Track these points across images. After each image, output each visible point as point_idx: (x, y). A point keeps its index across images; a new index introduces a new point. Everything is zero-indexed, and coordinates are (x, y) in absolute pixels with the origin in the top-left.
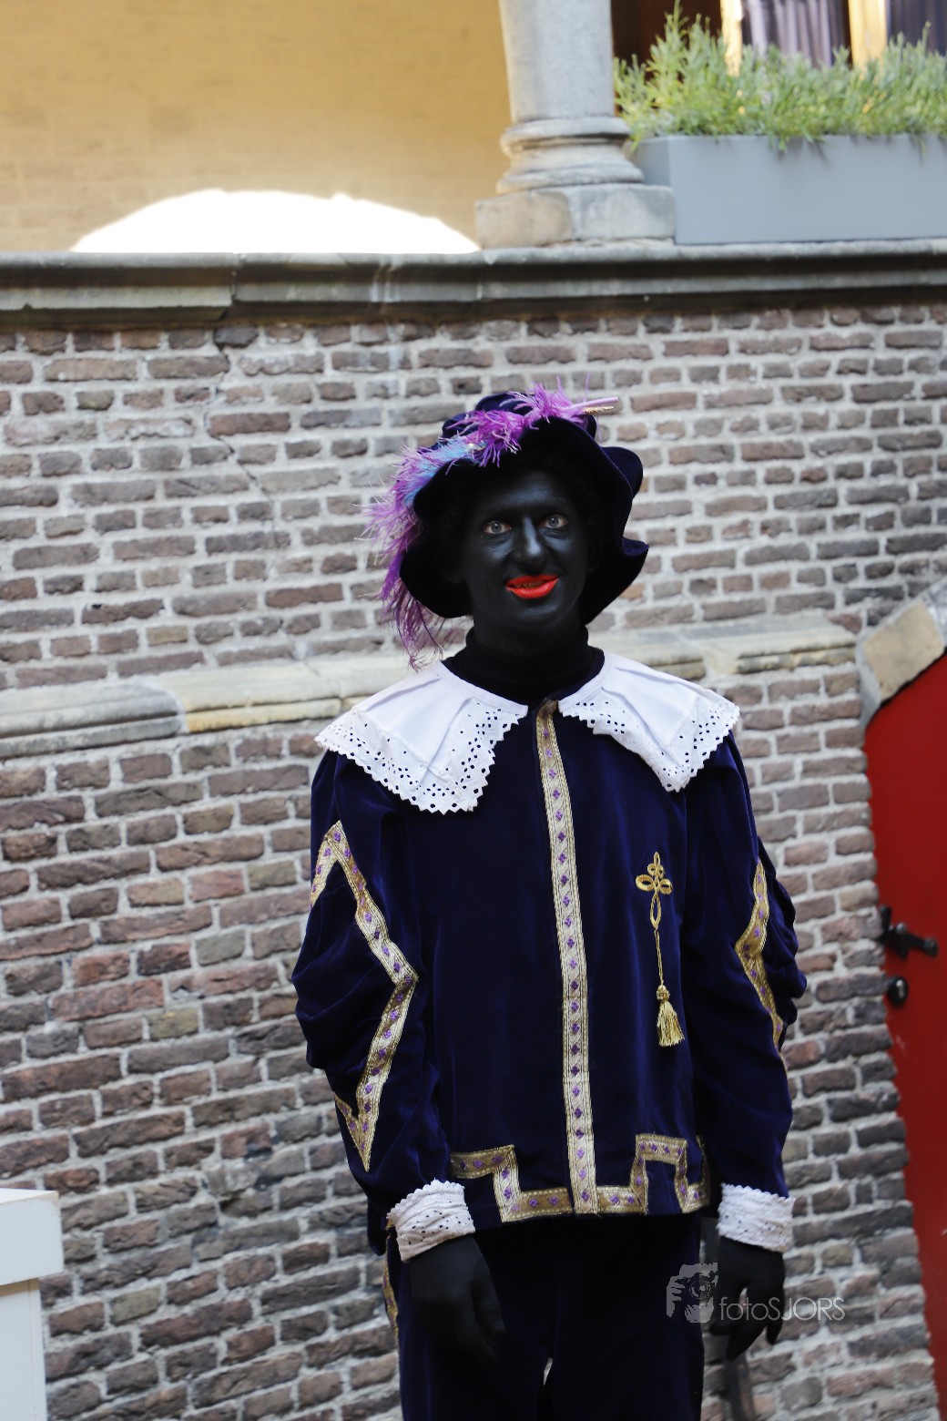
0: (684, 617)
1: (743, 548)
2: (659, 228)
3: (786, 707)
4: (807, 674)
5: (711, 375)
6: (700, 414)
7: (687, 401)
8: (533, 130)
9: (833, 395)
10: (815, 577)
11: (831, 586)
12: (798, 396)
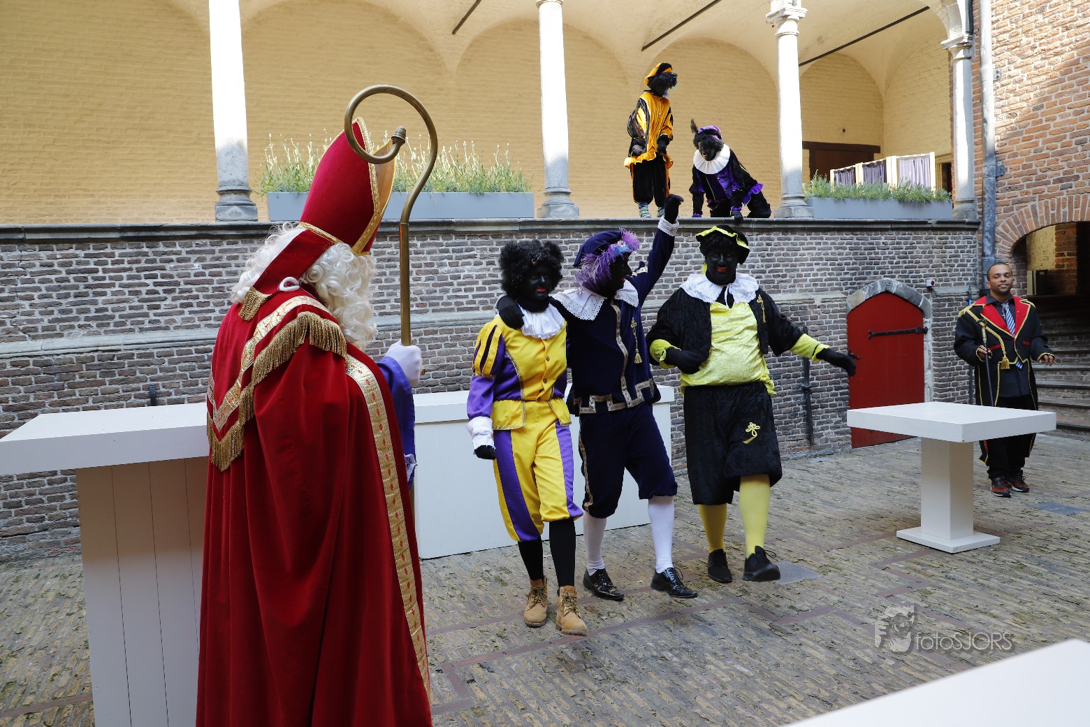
0: (811, 291)
1: (824, 278)
2: (810, 215)
3: (831, 309)
4: (836, 303)
5: (820, 244)
6: (817, 251)
7: (814, 249)
8: (786, 196)
9: (845, 249)
10: (840, 284)
11: (842, 286)
12: (838, 249)
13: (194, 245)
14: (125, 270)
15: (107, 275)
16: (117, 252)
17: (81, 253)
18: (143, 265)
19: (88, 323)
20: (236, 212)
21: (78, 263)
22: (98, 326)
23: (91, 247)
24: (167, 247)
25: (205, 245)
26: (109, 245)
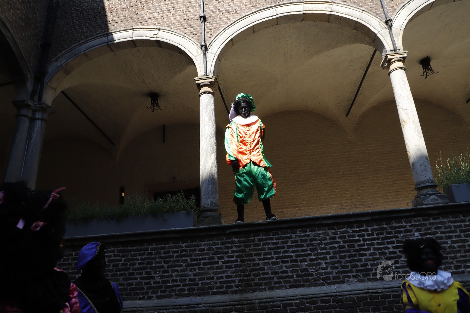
13: (413, 221)
14: (375, 239)
15: (365, 243)
16: (370, 228)
17: (350, 230)
18: (385, 235)
19: (358, 274)
20: (435, 199)
21: (349, 236)
22: (364, 276)
23: (355, 226)
24: (397, 223)
25: (419, 221)
26: (364, 224)
